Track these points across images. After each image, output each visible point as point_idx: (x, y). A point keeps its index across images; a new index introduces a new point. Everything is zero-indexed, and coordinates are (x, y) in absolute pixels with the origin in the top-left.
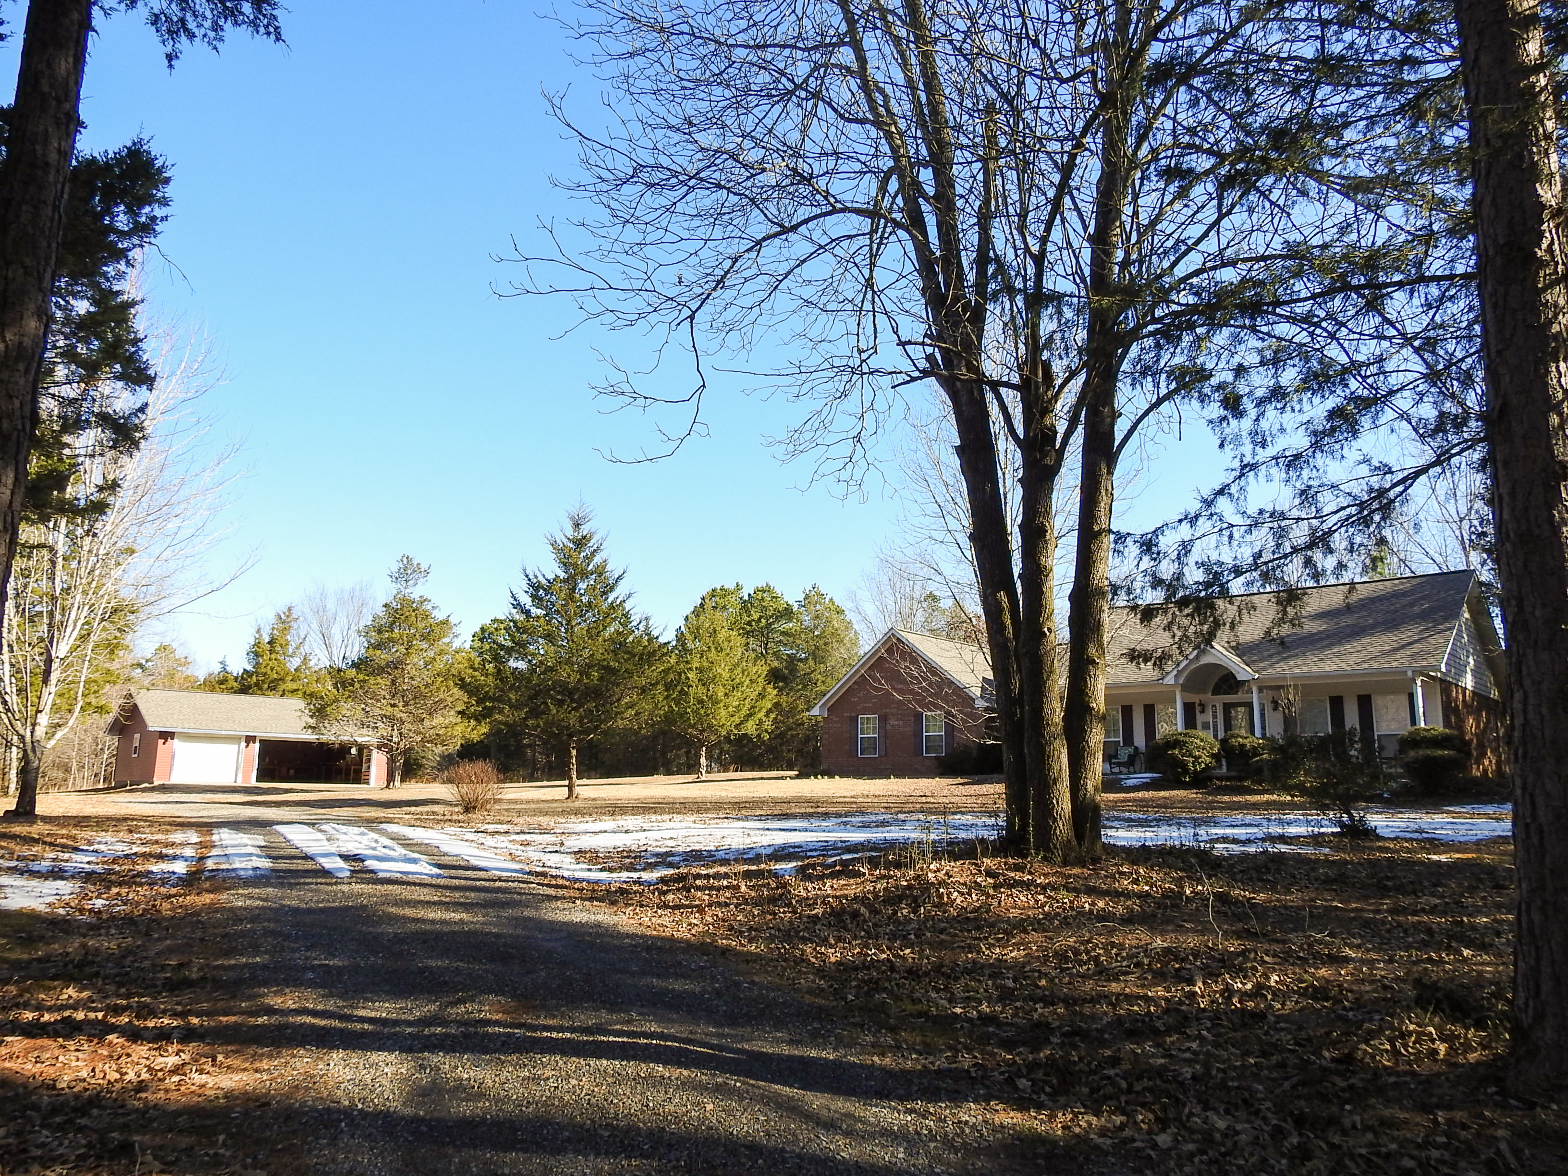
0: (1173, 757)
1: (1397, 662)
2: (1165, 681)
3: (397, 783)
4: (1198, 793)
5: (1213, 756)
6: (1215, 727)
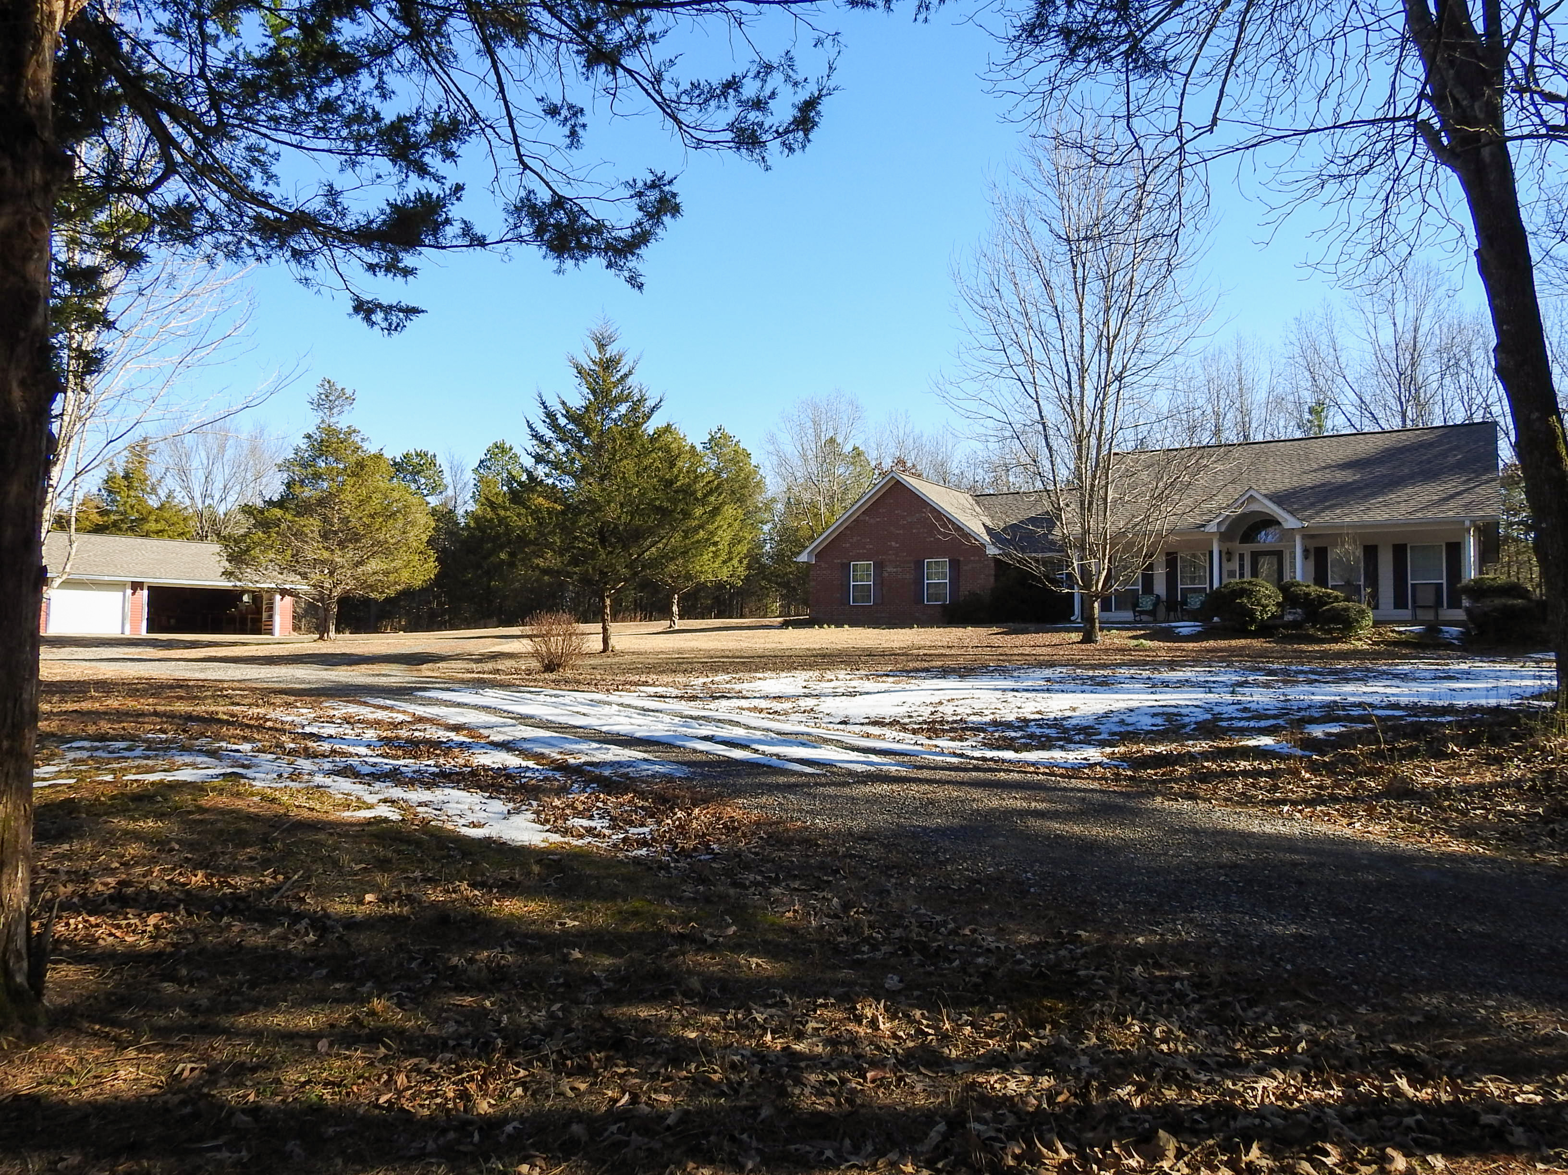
0: (1242, 606)
1: (1451, 511)
2: (1207, 529)
3: (332, 634)
4: (1269, 642)
5: (1278, 604)
6: (1242, 575)
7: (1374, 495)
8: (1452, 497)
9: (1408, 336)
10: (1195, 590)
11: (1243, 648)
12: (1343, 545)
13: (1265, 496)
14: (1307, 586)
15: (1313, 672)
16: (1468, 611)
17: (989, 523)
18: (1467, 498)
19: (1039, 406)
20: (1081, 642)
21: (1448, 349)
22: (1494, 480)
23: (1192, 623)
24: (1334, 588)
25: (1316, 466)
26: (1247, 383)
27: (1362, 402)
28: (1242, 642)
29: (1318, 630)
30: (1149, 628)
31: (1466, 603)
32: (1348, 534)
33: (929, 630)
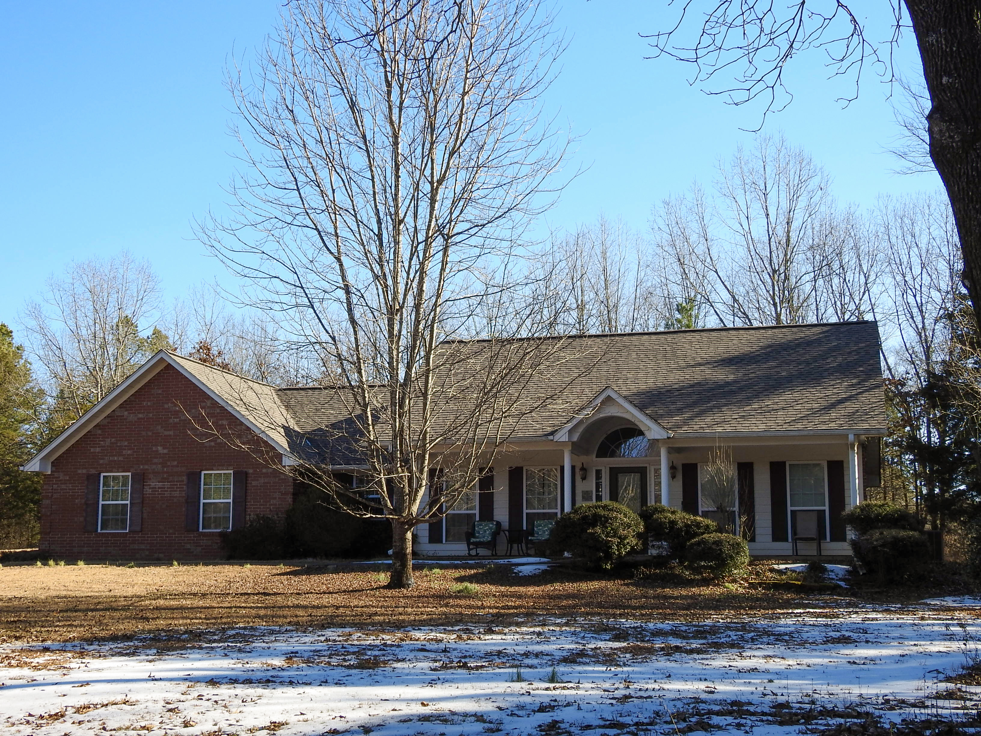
1: (832, 423)
2: (556, 438)
4: (627, 585)
5: (639, 536)
6: (599, 498)
7: (748, 400)
8: (833, 406)
9: (781, 231)
10: (545, 516)
11: (595, 593)
12: (714, 462)
13: (625, 397)
14: (673, 513)
15: (675, 633)
16: (855, 545)
17: (292, 424)
18: (851, 407)
19: (341, 265)
20: (388, 587)
21: (821, 247)
22: (877, 387)
23: (537, 560)
24: (705, 515)
25: (682, 363)
26: (613, 272)
27: (735, 300)
28: (595, 585)
29: (686, 568)
30: (482, 566)
31: (851, 534)
32: (720, 448)
33: (191, 568)
